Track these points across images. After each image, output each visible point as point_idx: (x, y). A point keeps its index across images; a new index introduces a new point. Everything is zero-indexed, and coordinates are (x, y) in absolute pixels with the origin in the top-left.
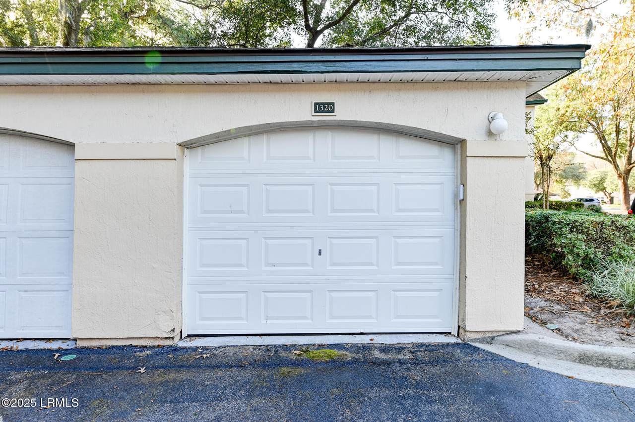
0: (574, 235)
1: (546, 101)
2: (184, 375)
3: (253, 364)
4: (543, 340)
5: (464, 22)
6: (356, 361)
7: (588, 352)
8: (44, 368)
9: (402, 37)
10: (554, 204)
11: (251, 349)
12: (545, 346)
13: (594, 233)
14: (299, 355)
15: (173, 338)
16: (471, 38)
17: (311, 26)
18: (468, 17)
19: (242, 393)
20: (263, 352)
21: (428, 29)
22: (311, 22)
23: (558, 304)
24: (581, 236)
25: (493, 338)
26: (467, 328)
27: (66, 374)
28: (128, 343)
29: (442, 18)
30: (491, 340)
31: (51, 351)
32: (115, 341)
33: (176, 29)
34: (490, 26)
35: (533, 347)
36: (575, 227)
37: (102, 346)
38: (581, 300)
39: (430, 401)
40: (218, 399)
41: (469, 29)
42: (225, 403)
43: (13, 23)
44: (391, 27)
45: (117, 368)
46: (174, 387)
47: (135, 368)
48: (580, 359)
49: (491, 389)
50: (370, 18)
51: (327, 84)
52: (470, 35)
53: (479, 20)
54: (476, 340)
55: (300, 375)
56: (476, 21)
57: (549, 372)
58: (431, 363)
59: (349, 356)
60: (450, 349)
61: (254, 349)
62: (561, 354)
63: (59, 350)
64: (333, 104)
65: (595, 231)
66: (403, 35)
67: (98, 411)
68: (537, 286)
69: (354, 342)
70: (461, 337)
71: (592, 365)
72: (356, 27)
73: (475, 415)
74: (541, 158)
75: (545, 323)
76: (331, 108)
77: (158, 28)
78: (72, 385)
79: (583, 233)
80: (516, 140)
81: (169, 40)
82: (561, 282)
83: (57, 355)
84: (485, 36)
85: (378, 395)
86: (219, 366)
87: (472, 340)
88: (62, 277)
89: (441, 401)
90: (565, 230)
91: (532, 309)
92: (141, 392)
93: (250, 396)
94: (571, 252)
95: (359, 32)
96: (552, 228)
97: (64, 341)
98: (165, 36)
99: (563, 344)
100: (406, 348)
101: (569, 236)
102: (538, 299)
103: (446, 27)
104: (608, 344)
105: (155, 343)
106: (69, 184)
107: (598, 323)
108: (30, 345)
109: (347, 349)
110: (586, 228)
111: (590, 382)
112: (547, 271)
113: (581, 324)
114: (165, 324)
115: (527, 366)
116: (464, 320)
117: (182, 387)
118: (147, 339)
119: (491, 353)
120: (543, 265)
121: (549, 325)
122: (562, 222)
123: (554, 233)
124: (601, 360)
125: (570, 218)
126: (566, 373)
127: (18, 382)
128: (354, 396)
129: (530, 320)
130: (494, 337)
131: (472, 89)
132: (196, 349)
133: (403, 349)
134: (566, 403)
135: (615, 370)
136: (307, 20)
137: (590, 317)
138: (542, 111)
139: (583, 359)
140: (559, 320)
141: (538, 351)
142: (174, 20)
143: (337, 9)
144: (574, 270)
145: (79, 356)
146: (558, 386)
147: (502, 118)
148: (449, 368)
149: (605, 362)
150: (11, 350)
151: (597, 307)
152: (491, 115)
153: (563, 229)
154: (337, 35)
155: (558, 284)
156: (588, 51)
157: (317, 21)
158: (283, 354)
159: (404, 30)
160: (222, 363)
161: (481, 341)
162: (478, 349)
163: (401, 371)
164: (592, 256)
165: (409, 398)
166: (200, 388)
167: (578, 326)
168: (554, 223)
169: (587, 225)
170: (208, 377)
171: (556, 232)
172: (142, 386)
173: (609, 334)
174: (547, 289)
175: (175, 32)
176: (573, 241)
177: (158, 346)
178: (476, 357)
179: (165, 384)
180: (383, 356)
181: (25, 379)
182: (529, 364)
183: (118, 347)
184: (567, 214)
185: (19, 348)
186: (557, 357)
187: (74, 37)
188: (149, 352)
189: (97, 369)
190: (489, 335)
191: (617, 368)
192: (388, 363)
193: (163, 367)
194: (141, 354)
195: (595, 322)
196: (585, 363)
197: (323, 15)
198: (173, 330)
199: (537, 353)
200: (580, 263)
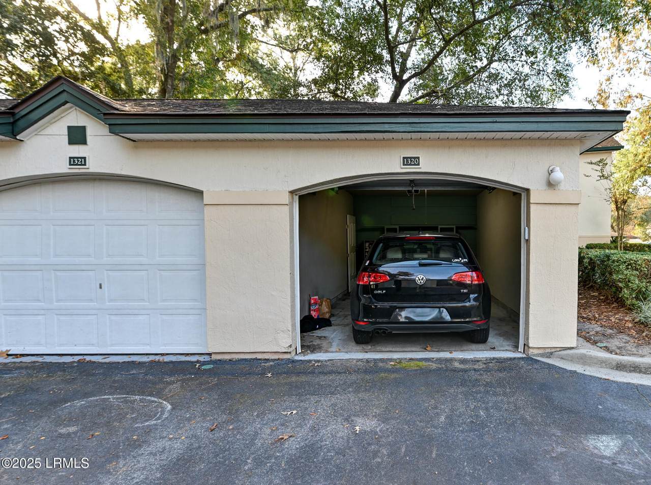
0: (629, 272)
1: (623, 147)
2: (303, 378)
3: (358, 371)
4: (590, 353)
5: (544, 71)
6: (439, 369)
7: (623, 362)
8: (191, 374)
9: (485, 84)
10: (628, 245)
11: (355, 361)
12: (591, 357)
13: (646, 269)
14: (395, 365)
15: (290, 353)
16: (551, 86)
17: (398, 74)
18: (547, 65)
19: (351, 389)
20: (365, 364)
21: (509, 77)
22: (397, 70)
23: (611, 329)
24: (635, 272)
25: (551, 353)
26: (531, 345)
27: (209, 378)
28: (253, 356)
29: (523, 66)
30: (550, 355)
31: (192, 362)
32: (243, 354)
33: (265, 72)
34: (568, 75)
35: (582, 358)
36: (630, 265)
37: (233, 359)
38: (630, 325)
39: (495, 394)
40: (332, 393)
41: (548, 76)
42: (338, 396)
43: (111, 68)
44: (474, 75)
45: (248, 374)
46: (296, 386)
47: (263, 374)
48: (617, 367)
49: (544, 386)
50: (455, 64)
51: (413, 141)
52: (550, 83)
53: (558, 69)
54: (538, 355)
55: (395, 379)
56: (556, 70)
57: (591, 376)
58: (500, 370)
59: (434, 366)
60: (516, 361)
61: (357, 362)
62: (602, 363)
63: (198, 362)
64: (418, 158)
65: (646, 268)
66: (486, 82)
67: (242, 401)
68: (597, 316)
69: (439, 357)
70: (526, 353)
71: (626, 371)
72: (441, 73)
73: (529, 403)
74: (616, 202)
75: (596, 343)
76: (417, 162)
77: (247, 72)
78: (216, 385)
79: (637, 270)
80: (571, 189)
81: (258, 83)
82: (618, 313)
83: (198, 365)
84: (564, 84)
85: (456, 391)
86: (331, 372)
87: (534, 355)
88: (196, 303)
89: (505, 394)
90: (623, 267)
91: (589, 333)
92: (272, 389)
93: (357, 391)
94: (627, 287)
95: (444, 80)
96: (612, 265)
97: (200, 355)
98: (254, 79)
99: (605, 355)
100: (481, 360)
101: (625, 272)
102: (596, 325)
103: (527, 75)
104: (642, 356)
105: (276, 357)
106: (199, 225)
107: (639, 342)
108: (174, 359)
109: (432, 362)
110: (639, 265)
111: (620, 382)
112: (609, 303)
113: (625, 343)
114: (284, 341)
115: (575, 372)
116: (528, 339)
117: (303, 386)
118: (269, 354)
119: (548, 364)
120: (607, 298)
121: (599, 344)
122: (620, 260)
123: (613, 270)
124: (633, 367)
125: (627, 256)
126: (604, 377)
127: (172, 383)
128: (438, 392)
129: (585, 341)
130: (553, 352)
131: (535, 145)
132: (310, 361)
133: (478, 361)
134: (598, 395)
135: (643, 375)
136: (393, 69)
137: (634, 338)
138: (622, 156)
139: (619, 367)
140: (608, 340)
141: (586, 362)
142: (263, 63)
143: (422, 56)
144: (629, 302)
145: (215, 366)
146: (596, 385)
147: (559, 171)
148: (513, 374)
149: (636, 368)
150: (159, 362)
151: (641, 330)
152: (551, 169)
153: (620, 267)
154: (422, 82)
155: (615, 314)
156: (629, 116)
157: (404, 69)
158: (381, 364)
159: (487, 77)
160: (332, 370)
161: (542, 355)
162: (539, 361)
163: (474, 376)
164: (644, 290)
165: (480, 393)
166: (317, 386)
167: (622, 345)
168: (614, 261)
169: (639, 262)
170: (323, 380)
171: (615, 269)
172: (272, 385)
173: (645, 350)
174: (605, 318)
175: (264, 75)
176: (628, 277)
177: (279, 359)
178: (536, 366)
179: (290, 384)
180: (462, 366)
181: (178, 381)
182: (578, 371)
183: (246, 360)
184: (625, 253)
185: (165, 360)
186: (599, 366)
187: (170, 83)
188: (271, 363)
189: (233, 374)
190: (549, 351)
191: (645, 373)
192: (465, 371)
193: (285, 373)
194: (266, 365)
195: (636, 341)
196: (621, 370)
197: (409, 64)
198: (290, 346)
199: (584, 363)
200: (634, 296)
